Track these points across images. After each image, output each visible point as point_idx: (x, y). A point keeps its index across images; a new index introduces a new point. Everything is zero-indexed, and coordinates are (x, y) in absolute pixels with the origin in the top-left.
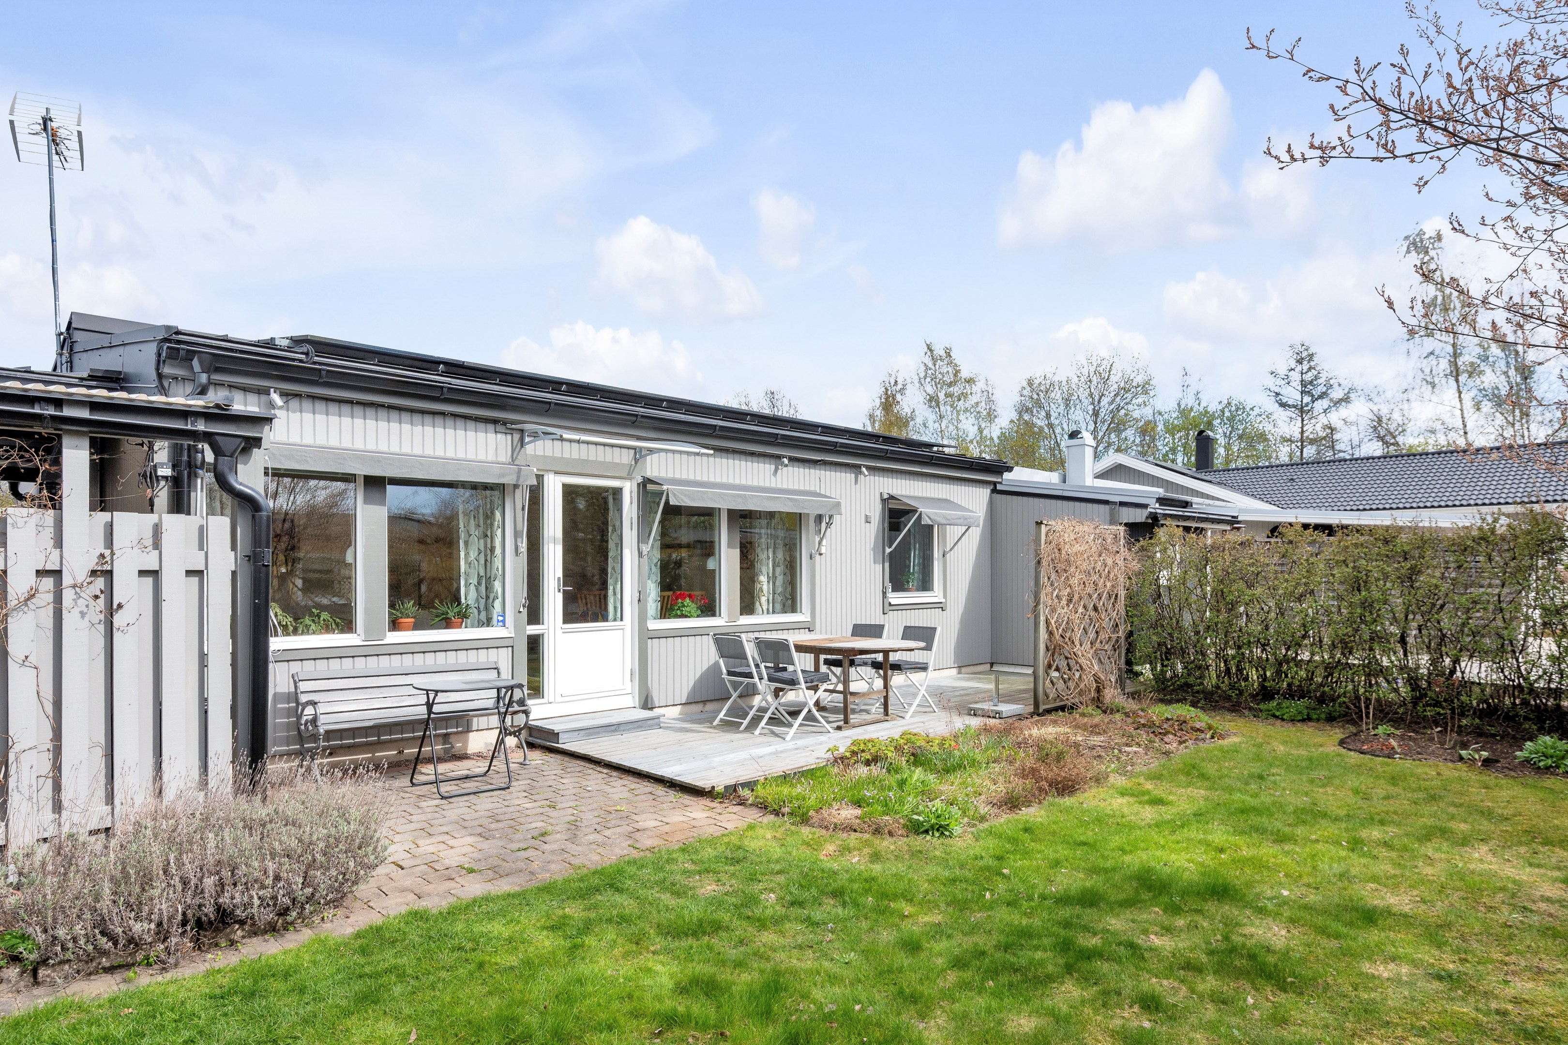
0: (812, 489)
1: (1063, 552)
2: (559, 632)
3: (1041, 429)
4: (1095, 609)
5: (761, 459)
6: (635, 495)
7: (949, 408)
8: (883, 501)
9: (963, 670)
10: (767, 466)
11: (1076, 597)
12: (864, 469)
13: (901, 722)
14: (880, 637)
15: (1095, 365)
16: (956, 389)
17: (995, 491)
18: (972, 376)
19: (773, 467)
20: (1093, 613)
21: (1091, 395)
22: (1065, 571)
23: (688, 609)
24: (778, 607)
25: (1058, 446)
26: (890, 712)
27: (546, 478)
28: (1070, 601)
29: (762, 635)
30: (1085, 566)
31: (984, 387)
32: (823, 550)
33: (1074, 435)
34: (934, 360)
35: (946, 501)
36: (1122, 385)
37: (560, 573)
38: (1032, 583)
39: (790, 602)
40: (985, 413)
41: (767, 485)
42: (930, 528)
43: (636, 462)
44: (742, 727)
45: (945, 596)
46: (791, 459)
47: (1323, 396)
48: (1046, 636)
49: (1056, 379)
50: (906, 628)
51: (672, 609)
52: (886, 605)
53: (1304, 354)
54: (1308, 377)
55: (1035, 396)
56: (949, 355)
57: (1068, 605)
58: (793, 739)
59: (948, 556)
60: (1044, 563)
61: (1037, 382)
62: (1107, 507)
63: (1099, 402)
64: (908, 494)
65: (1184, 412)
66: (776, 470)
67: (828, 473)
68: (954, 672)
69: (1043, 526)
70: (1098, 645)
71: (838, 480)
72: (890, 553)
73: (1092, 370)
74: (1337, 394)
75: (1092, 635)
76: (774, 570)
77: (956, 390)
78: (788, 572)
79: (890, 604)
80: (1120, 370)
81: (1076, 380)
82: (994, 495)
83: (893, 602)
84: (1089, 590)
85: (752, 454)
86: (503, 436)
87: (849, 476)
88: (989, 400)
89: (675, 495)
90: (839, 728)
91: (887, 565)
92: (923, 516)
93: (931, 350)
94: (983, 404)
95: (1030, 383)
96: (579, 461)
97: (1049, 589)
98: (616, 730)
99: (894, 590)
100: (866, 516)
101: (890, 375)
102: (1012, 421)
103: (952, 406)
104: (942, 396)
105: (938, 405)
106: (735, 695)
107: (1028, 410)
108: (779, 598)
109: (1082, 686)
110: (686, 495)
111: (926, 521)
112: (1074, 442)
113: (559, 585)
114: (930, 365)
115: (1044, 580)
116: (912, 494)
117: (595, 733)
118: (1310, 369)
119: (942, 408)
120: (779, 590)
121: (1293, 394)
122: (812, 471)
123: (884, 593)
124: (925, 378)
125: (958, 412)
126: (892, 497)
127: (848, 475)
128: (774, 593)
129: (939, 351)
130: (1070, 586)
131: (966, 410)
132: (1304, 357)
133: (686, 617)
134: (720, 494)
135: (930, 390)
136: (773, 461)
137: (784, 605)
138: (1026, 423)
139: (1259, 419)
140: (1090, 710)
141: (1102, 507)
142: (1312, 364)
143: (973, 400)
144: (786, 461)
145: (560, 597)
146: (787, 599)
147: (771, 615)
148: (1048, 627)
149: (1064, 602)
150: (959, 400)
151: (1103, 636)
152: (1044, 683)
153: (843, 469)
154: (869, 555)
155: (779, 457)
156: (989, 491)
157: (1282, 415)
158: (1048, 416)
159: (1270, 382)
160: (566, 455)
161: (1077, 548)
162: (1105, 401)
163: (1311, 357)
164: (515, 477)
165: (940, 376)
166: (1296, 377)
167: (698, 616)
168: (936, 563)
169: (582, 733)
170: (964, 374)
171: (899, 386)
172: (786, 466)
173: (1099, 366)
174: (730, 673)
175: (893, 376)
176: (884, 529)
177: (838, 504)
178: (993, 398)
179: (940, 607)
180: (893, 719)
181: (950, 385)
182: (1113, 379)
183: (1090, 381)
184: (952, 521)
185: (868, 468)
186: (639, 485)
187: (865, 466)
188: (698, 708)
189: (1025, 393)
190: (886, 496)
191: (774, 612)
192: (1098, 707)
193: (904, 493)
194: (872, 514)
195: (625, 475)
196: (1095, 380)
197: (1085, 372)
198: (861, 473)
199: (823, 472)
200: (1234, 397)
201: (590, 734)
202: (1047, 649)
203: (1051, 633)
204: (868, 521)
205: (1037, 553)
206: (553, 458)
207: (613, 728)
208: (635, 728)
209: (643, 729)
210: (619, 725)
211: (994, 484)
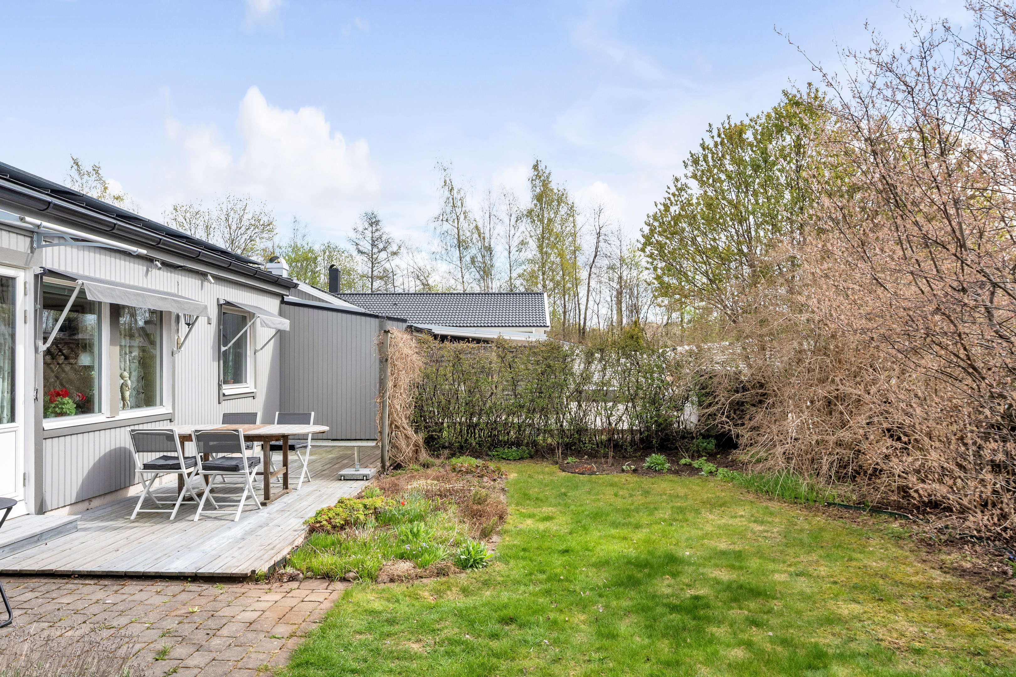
0: (173, 292)
5: (136, 260)
6: (31, 286)
8: (220, 306)
10: (141, 267)
12: (210, 277)
17: (283, 302)
19: (145, 268)
23: (68, 406)
29: (136, 427)
41: (137, 283)
43: (33, 251)
44: (172, 517)
45: (255, 388)
46: (164, 264)
47: (385, 249)
48: (389, 416)
50: (225, 415)
52: (221, 395)
53: (374, 220)
54: (377, 234)
58: (242, 518)
59: (258, 354)
60: (390, 361)
62: (377, 320)
64: (233, 300)
65: (295, 249)
66: (147, 271)
67: (183, 278)
71: (190, 285)
72: (224, 352)
74: (394, 248)
79: (224, 395)
82: (283, 306)
83: (227, 392)
87: (199, 283)
91: (222, 362)
92: (259, 320)
98: (39, 541)
99: (225, 383)
100: (208, 318)
110: (99, 291)
111: (262, 325)
115: (389, 374)
116: (236, 301)
117: (19, 548)
118: (377, 230)
121: (366, 246)
122: (173, 275)
123: (219, 385)
126: (228, 303)
127: (197, 281)
132: (374, 222)
136: (145, 263)
139: (348, 260)
141: (373, 320)
142: (378, 227)
144: (159, 264)
148: (390, 409)
153: (194, 274)
154: (210, 353)
155: (154, 261)
156: (279, 301)
157: (359, 258)
159: (353, 235)
163: (377, 223)
166: (368, 234)
167: (76, 414)
168: (248, 360)
169: (6, 549)
176: (220, 330)
179: (252, 395)
184: (276, 326)
186: (36, 275)
187: (211, 274)
188: (85, 505)
190: (222, 302)
194: (212, 317)
195: (22, 264)
198: (207, 280)
199: (180, 277)
200: (332, 242)
201: (14, 550)
203: (391, 413)
204: (209, 322)
207: (36, 538)
208: (55, 535)
209: (62, 535)
210: (41, 534)
211: (282, 296)
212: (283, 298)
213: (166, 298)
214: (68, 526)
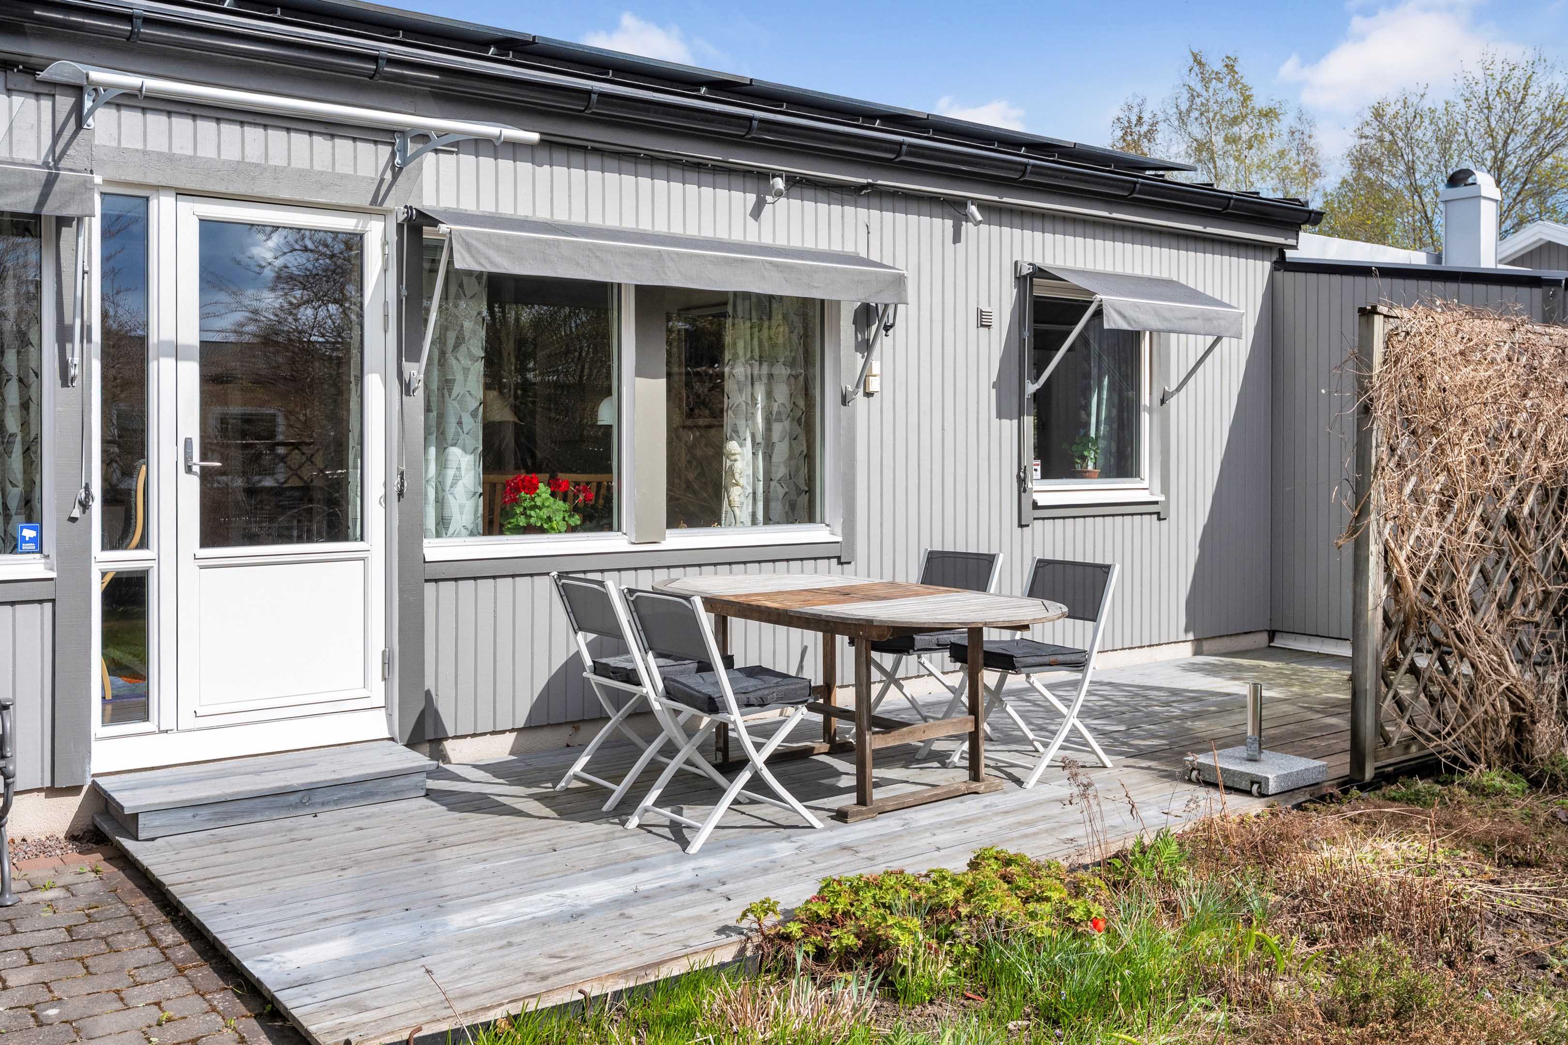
0: (849, 249)
1: (1432, 385)
2: (188, 566)
3: (1397, 194)
4: (1511, 523)
5: (722, 179)
6: (392, 250)
7: (1231, 162)
8: (1021, 279)
9: (1206, 646)
10: (737, 195)
11: (1464, 494)
12: (973, 209)
13: (1012, 797)
14: (981, 585)
15: (1499, 77)
16: (1245, 128)
17: (1282, 264)
18: (1272, 105)
20: (1505, 536)
21: (1490, 132)
22: (1435, 430)
23: (544, 513)
24: (777, 508)
25: (1429, 221)
26: (983, 771)
27: (153, 204)
28: (1445, 506)
30: (1487, 420)
31: (1296, 125)
32: (874, 385)
33: (1458, 179)
34: (1206, 82)
35: (1169, 283)
36: (1549, 113)
37: (191, 428)
38: (1349, 462)
39: (805, 498)
40: (1296, 169)
41: (737, 237)
42: (1132, 338)
43: (397, 172)
44: (607, 806)
45: (1166, 489)
46: (793, 181)
48: (1384, 592)
49: (1427, 104)
51: (507, 514)
52: (1027, 506)
55: (1387, 137)
56: (1231, 68)
57: (1441, 516)
59: (1173, 402)
60: (1381, 414)
61: (1390, 111)
62: (1537, 292)
63: (1505, 144)
64: (1080, 266)
68: (1185, 651)
69: (1378, 320)
70: (1516, 611)
71: (913, 232)
72: (1036, 395)
73: (1494, 87)
75: (1503, 589)
76: (768, 428)
77: (1244, 131)
78: (800, 431)
80: (1544, 85)
81: (1462, 106)
82: (1279, 274)
83: (1043, 500)
84: (1494, 479)
85: (698, 166)
86: (31, 102)
87: (943, 226)
88: (1305, 148)
89: (468, 247)
90: (841, 816)
91: (1029, 421)
92: (1107, 311)
93: (1200, 63)
94: (1293, 153)
95: (1378, 114)
96: (241, 167)
97: (1391, 476)
98: (301, 804)
99: (1046, 474)
100: (981, 313)
101: (1130, 108)
102: (1344, 182)
103: (1236, 159)
104: (1218, 141)
105: (1212, 159)
106: (616, 718)
107: (1375, 163)
108: (779, 491)
109: (1478, 713)
110: (498, 248)
111: (1112, 321)
112: (1460, 191)
113: (188, 456)
114: (1199, 87)
115: (1378, 452)
116: (1090, 267)
117: (243, 813)
119: (1219, 163)
120: (780, 471)
122: (849, 210)
123: (1022, 481)
124: (1189, 111)
125: (1248, 169)
126: (1040, 272)
127: (938, 221)
128: (768, 479)
129: (1216, 65)
130: (1447, 468)
131: (1261, 166)
133: (541, 530)
134: (590, 248)
135: (1197, 131)
136: (749, 183)
137: (793, 506)
138: (1370, 184)
140: (1495, 779)
141: (1525, 293)
143: (1273, 147)
144: (779, 183)
145: (192, 486)
146: (799, 492)
147: (761, 528)
148: (1388, 569)
149: (1432, 507)
150: (1250, 147)
151: (1531, 589)
152: (1378, 708)
153: (925, 207)
154: (989, 398)
155: (763, 176)
156: (1268, 265)
158: (1411, 170)
160: (207, 151)
161: (1466, 373)
162: (1514, 143)
164: (34, 195)
165: (1216, 107)
167: (572, 529)
168: (1145, 417)
169: (205, 812)
170: (1260, 102)
171: (1145, 128)
172: (779, 194)
173: (1507, 79)
174: (600, 669)
175: (1136, 110)
176: (1022, 341)
177: (900, 281)
178: (1311, 143)
180: (992, 790)
181: (1234, 121)
182: (1532, 102)
183: (1489, 108)
184: (1177, 325)
185: (984, 207)
186: (400, 226)
187: (974, 201)
189: (1368, 131)
190: (1025, 270)
191: (768, 520)
192: (1516, 769)
193: (1070, 264)
194: (994, 309)
195: (365, 201)
196: (1498, 105)
197: (1480, 90)
198: (967, 218)
199: (875, 213)
201: (227, 816)
202: (1388, 622)
203: (1396, 586)
204: (983, 321)
205: (1362, 386)
206: (170, 158)
207: (293, 798)
208: (354, 798)
209: (377, 799)
210: (310, 790)
211: (1281, 249)
212: (1282, 255)
213: (743, 261)
214: (395, 783)
